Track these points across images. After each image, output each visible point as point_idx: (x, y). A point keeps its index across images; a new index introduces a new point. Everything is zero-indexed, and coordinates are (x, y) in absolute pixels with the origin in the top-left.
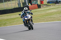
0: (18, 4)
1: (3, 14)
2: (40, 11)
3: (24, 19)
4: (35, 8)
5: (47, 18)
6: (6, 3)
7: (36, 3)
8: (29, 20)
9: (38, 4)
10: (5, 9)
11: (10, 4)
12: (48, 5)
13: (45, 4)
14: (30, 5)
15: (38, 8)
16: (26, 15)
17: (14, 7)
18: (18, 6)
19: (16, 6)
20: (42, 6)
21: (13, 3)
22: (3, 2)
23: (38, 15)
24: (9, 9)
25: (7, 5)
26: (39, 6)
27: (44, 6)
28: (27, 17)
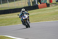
0: (28, 3)
1: (14, 13)
2: (49, 10)
3: (22, 19)
4: (44, 7)
5: (55, 17)
6: (17, 2)
7: (45, 2)
8: (26, 19)
9: (47, 3)
10: (16, 8)
11: (20, 3)
12: (57, 4)
13: (54, 3)
14: (39, 4)
15: (47, 7)
16: (24, 15)
17: (24, 6)
18: (28, 5)
19: (26, 5)
20: (51, 5)
21: (23, 2)
22: (14, 1)
23: (47, 13)
24: (19, 8)
25: (18, 4)
26: (48, 5)
27: (53, 5)
28: (24, 17)
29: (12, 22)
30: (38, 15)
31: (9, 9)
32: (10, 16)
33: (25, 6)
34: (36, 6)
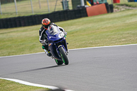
0: (62, 2)
5: (126, 35)
7: (102, 0)
9: (106, 4)
14: (89, 5)
15: (108, 12)
17: (53, 11)
19: (57, 7)
20: (117, 8)
21: (50, 1)
23: (106, 28)
25: (38, 5)
26: (110, 9)
27: (121, 7)
29: (23, 46)
30: (85, 30)
31: (17, 16)
32: (19, 34)
33: (56, 10)
34: (82, 10)
